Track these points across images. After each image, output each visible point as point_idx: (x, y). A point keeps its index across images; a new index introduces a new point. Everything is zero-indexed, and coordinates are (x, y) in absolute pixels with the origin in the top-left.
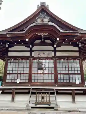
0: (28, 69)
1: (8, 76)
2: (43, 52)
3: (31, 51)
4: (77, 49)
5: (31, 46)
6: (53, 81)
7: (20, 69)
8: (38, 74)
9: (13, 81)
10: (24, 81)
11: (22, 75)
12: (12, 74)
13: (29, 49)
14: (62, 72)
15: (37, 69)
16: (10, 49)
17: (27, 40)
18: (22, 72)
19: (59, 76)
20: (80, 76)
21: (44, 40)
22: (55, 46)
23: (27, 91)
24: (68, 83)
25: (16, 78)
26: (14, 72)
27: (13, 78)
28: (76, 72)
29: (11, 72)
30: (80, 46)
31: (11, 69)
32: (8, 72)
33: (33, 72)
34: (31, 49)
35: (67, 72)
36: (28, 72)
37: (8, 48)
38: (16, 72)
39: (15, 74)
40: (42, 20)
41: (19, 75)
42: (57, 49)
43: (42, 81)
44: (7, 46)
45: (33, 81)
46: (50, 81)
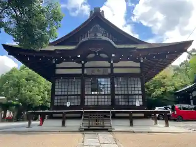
0: (79, 90)
1: (56, 98)
2: (97, 69)
3: (83, 68)
4: (138, 65)
5: (83, 62)
6: (110, 103)
7: (70, 90)
8: (92, 95)
9: (62, 104)
10: (76, 104)
11: (73, 97)
12: (61, 95)
13: (80, 65)
14: (120, 93)
15: (90, 89)
16: (58, 65)
17: (79, 56)
18: (73, 93)
19: (116, 97)
20: (141, 97)
21: (99, 54)
22: (112, 62)
23: (79, 115)
24: (128, 105)
25: (66, 101)
26: (63, 93)
27: (63, 101)
28: (137, 93)
29: (60, 93)
30: (142, 61)
31: (60, 90)
32: (56, 93)
33: (86, 93)
34: (83, 65)
35: (126, 93)
36: (79, 93)
37: (54, 65)
38: (66, 93)
39: (64, 95)
41: (69, 97)
42: (115, 65)
43: (96, 104)
44: (54, 62)
45: (86, 104)
46: (106, 103)
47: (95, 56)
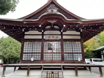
0: (40, 49)
1: (24, 55)
2: (52, 36)
3: (43, 35)
4: (79, 33)
5: (43, 31)
6: (61, 59)
7: (33, 49)
8: (48, 53)
9: (28, 59)
10: (37, 59)
11: (35, 54)
12: (27, 53)
13: (41, 33)
14: (67, 52)
15: (47, 49)
16: (26, 33)
17: (40, 26)
18: (36, 52)
19: (65, 55)
20: (81, 55)
21: (53, 26)
22: (62, 31)
23: (40, 67)
24: (72, 60)
25: (31, 57)
26: (29, 52)
27: (28, 57)
28: (78, 52)
29: (27, 52)
30: (81, 31)
31: (27, 49)
32: (24, 52)
33: (44, 52)
34: (43, 33)
36: (40, 52)
37: (24, 32)
38: (31, 52)
39: (30, 53)
40: (52, 11)
41: (33, 54)
42: (64, 33)
43: (51, 59)
44: (23, 31)
45: (44, 59)
46: (58, 59)
47: (51, 27)
